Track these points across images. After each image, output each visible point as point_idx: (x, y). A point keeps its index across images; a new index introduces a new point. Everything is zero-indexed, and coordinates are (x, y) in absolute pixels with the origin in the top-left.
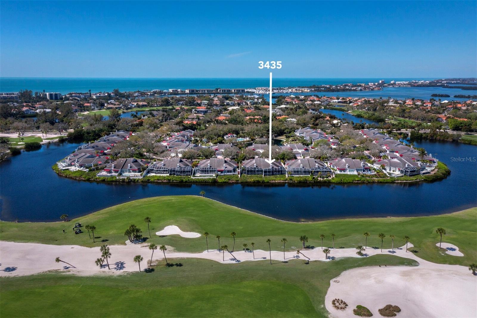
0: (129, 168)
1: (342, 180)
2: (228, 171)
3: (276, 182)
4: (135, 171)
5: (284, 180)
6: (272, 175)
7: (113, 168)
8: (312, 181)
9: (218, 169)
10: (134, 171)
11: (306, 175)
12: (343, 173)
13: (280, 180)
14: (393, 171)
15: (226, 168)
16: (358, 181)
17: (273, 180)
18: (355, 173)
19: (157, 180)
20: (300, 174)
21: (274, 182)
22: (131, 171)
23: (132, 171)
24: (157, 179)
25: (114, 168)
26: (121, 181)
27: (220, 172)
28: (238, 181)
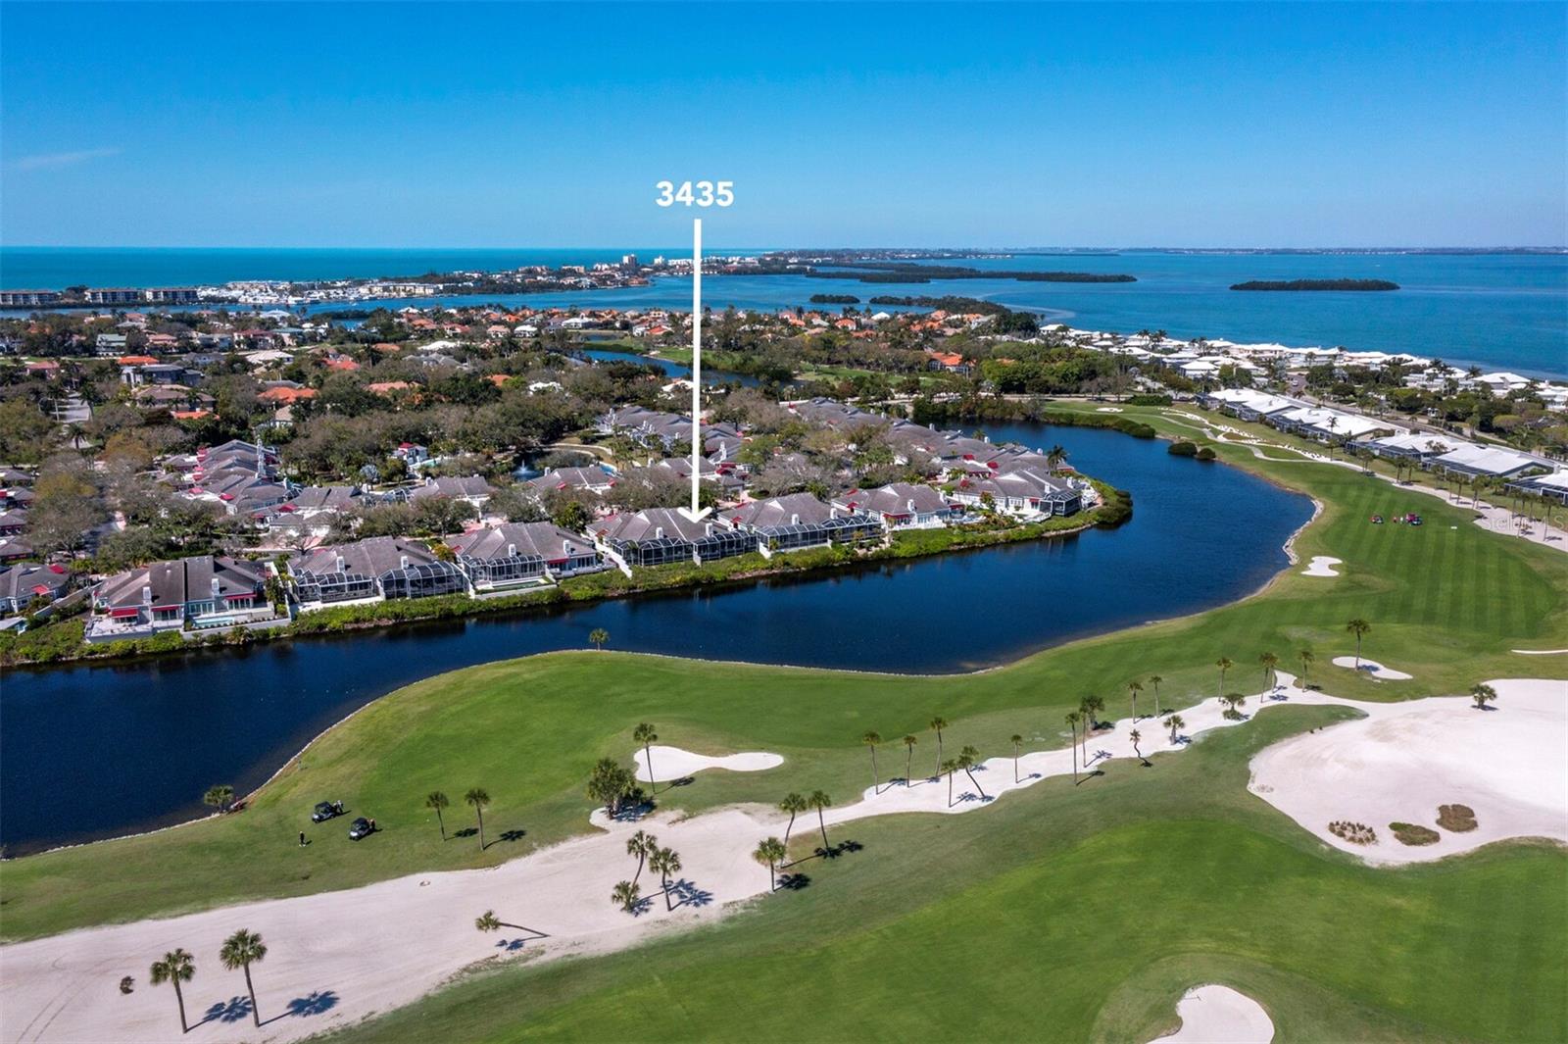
0: (218, 594)
1: (921, 548)
2: (579, 560)
3: (748, 575)
4: (242, 601)
5: (767, 568)
6: (722, 557)
7: (147, 603)
8: (844, 559)
9: (549, 557)
10: (239, 602)
11: (816, 546)
12: (903, 527)
13: (755, 569)
14: (1017, 508)
15: (575, 553)
16: (959, 544)
17: (734, 572)
18: (937, 523)
19: (351, 622)
20: (802, 545)
21: (741, 577)
22: (226, 603)
23: (231, 603)
24: (351, 619)
25: (153, 601)
26: (205, 644)
27: (556, 567)
28: (635, 588)
